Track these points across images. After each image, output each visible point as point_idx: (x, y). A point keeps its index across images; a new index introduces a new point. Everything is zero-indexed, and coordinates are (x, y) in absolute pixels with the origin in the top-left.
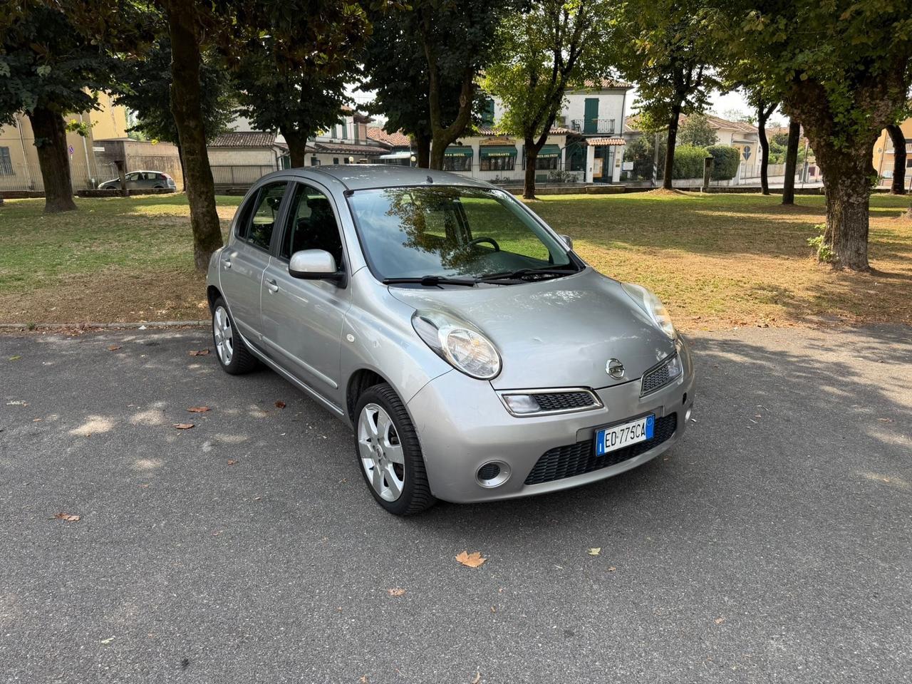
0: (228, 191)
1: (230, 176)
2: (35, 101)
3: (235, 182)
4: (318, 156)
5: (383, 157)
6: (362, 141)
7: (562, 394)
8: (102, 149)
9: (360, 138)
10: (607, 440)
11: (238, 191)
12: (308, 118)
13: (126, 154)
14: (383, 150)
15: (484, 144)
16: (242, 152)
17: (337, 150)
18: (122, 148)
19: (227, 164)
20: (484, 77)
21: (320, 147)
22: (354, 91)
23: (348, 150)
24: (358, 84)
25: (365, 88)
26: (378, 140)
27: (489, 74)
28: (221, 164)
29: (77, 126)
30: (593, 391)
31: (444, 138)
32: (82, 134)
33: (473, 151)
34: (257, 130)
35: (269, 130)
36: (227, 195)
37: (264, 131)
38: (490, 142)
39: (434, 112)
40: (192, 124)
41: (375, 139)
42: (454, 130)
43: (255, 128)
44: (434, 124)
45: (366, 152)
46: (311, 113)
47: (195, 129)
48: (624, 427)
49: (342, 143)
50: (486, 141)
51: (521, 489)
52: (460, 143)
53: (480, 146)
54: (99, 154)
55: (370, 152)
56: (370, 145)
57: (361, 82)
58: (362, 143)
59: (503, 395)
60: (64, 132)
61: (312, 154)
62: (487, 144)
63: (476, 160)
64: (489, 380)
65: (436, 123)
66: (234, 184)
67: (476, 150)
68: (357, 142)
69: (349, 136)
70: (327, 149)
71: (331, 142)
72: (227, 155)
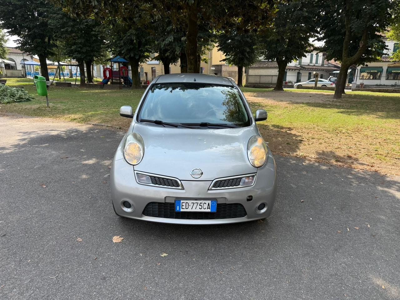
0: (254, 86)
1: (259, 80)
2: (180, 50)
3: (261, 82)
4: (301, 71)
5: (334, 72)
6: (325, 64)
7: (163, 178)
8: (214, 68)
9: (324, 63)
10: (182, 206)
11: (258, 86)
12: (289, 54)
13: (222, 70)
14: (335, 69)
15: (391, 66)
16: (266, 70)
17: (311, 69)
18: (221, 68)
19: (259, 75)
20: (389, 31)
21: (302, 67)
22: (313, 41)
23: (316, 69)
24: (316, 38)
25: (319, 40)
26: (334, 64)
27: (393, 29)
28: (256, 74)
29: (205, 59)
30: (180, 180)
31: (348, 63)
32: (206, 62)
33: (383, 69)
34: (266, 60)
35: (270, 60)
36: (253, 88)
37: (268, 60)
38: (395, 65)
39: (345, 50)
40: (192, 58)
41: (333, 64)
42: (354, 59)
43: (265, 59)
44: (344, 56)
45: (326, 69)
46: (290, 52)
47: (193, 60)
48: (195, 202)
49: (314, 65)
50: (392, 64)
51: (141, 217)
52: (367, 65)
53: (388, 67)
54: (213, 70)
55: (328, 70)
56: (329, 66)
57: (318, 37)
58: (325, 65)
59: (137, 173)
60: (200, 62)
61: (298, 70)
62: (393, 66)
63: (384, 74)
64: (134, 165)
65: (345, 55)
66: (260, 83)
67: (385, 69)
68: (323, 65)
69: (319, 62)
70: (306, 68)
71: (309, 65)
72: (259, 71)
